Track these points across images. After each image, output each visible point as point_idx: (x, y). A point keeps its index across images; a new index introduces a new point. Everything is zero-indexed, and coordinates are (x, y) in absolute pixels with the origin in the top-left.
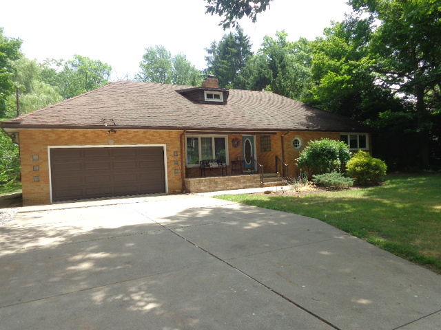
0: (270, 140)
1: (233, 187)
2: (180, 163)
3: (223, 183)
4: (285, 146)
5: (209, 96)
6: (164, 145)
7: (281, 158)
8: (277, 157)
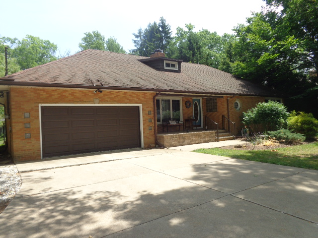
0: (216, 103)
1: (197, 142)
2: (153, 121)
3: (189, 138)
4: (229, 107)
5: (168, 65)
6: (140, 105)
7: (226, 117)
8: (223, 116)
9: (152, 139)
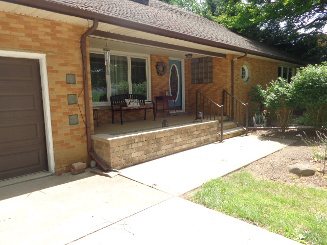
0: (212, 67)
1: (184, 147)
2: (81, 101)
6: (41, 57)
9: (80, 148)
